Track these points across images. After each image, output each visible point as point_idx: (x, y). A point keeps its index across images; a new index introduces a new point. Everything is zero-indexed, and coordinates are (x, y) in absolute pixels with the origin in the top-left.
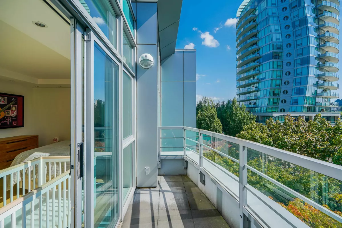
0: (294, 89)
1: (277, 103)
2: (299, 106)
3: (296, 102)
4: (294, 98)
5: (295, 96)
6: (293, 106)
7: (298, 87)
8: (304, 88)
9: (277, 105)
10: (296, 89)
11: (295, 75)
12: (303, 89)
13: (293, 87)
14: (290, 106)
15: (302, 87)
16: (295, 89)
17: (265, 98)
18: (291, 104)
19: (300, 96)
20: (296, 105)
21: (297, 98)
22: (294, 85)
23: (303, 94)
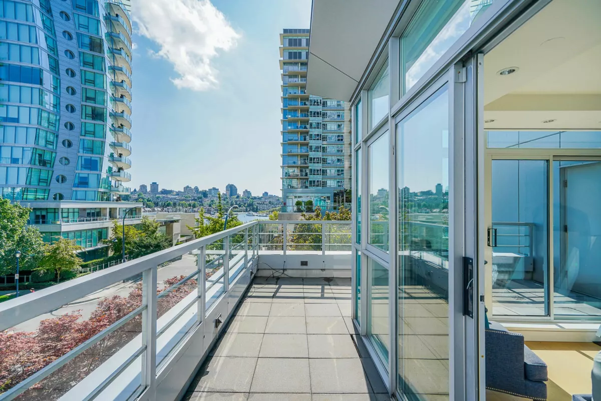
0: (80, 158)
1: (47, 182)
2: (90, 190)
3: (84, 182)
4: (81, 175)
5: (83, 172)
6: (79, 189)
7: (88, 155)
8: (98, 159)
9: (47, 185)
10: (85, 159)
11: (83, 133)
12: (96, 161)
13: (79, 154)
14: (74, 189)
15: (95, 157)
16: (83, 158)
17: (18, 168)
18: (74, 186)
19: (92, 172)
20: (85, 187)
21: (86, 176)
22: (81, 150)
23: (96, 169)
